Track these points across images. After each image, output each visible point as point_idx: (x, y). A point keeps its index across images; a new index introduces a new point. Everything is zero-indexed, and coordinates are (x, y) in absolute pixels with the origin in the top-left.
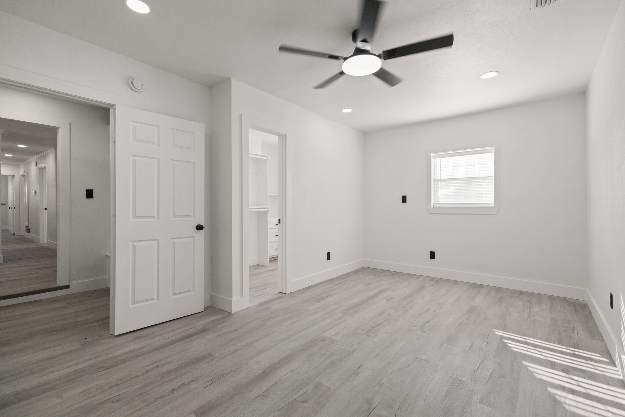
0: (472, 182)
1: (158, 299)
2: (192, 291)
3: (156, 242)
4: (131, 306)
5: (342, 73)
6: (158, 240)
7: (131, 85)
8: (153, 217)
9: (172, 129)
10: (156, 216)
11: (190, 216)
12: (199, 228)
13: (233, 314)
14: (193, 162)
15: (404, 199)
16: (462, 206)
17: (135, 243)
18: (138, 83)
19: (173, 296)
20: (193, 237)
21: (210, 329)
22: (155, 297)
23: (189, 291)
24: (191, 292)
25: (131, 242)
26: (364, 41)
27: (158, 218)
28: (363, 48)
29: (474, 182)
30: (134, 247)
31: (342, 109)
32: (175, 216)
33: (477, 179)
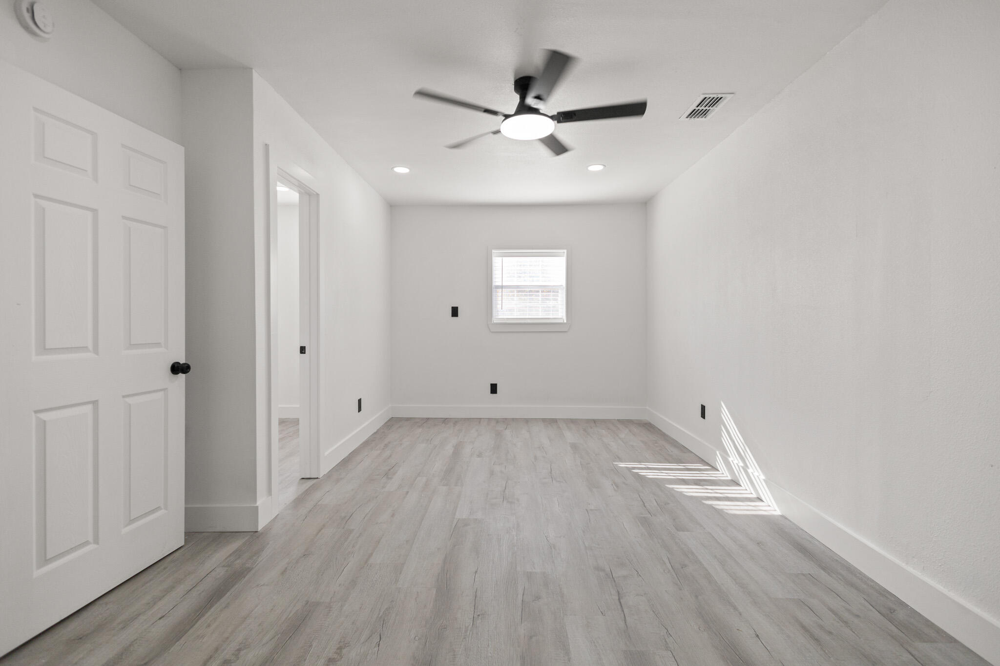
0: (538, 291)
1: (96, 541)
2: (163, 507)
3: (90, 406)
4: (37, 573)
5: (497, 132)
6: (95, 403)
7: (27, 16)
8: (84, 349)
9: (123, 146)
10: (90, 347)
11: (158, 345)
12: (177, 369)
13: (262, 533)
14: (164, 227)
15: (455, 312)
16: (529, 321)
17: (43, 416)
18: (44, 17)
19: (126, 526)
20: (164, 390)
21: (249, 570)
22: (90, 538)
23: (158, 509)
24: (162, 509)
25: (33, 414)
26: (538, 97)
27: (96, 350)
28: (535, 107)
29: (540, 292)
30: (43, 425)
31: (395, 167)
32: (132, 346)
33: (547, 290)
